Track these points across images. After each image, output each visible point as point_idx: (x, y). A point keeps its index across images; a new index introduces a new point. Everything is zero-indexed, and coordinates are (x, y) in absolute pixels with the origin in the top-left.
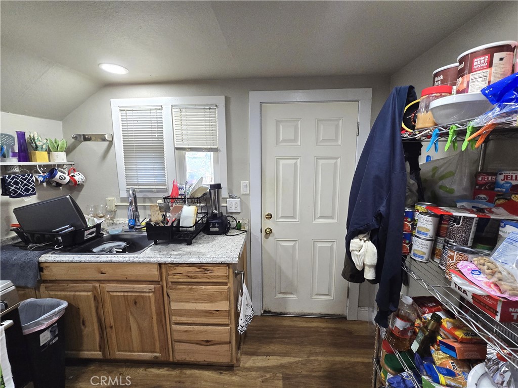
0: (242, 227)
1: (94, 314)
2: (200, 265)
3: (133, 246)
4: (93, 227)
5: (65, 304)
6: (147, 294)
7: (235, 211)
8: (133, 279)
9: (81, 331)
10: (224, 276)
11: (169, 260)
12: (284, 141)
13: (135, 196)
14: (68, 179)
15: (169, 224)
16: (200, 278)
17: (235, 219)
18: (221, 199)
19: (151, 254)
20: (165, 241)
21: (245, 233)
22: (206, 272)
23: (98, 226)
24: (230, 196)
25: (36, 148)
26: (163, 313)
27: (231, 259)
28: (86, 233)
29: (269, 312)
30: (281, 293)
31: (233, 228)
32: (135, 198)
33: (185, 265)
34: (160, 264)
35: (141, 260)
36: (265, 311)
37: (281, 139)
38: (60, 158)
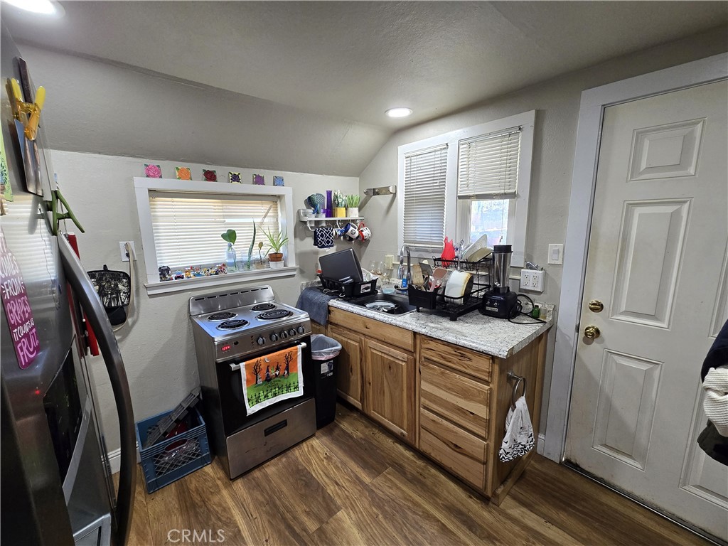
0: (541, 315)
1: (359, 365)
2: (457, 347)
3: (400, 309)
4: (368, 283)
5: (339, 347)
6: (400, 363)
7: (532, 289)
8: (389, 341)
9: (349, 377)
10: (486, 372)
11: (423, 331)
12: (649, 169)
13: (409, 255)
14: (357, 234)
15: (431, 290)
16: (454, 364)
17: (531, 302)
18: (508, 267)
19: (410, 320)
20: (429, 310)
21: (541, 325)
22: (462, 358)
23: (374, 282)
24: (528, 265)
25: (338, 205)
26: (413, 389)
27: (498, 350)
28: (363, 287)
29: (576, 466)
30: (605, 446)
31: (526, 314)
32: (409, 257)
33: (439, 342)
34: (415, 334)
35: (398, 323)
36: (568, 461)
37: (643, 165)
38: (354, 213)
